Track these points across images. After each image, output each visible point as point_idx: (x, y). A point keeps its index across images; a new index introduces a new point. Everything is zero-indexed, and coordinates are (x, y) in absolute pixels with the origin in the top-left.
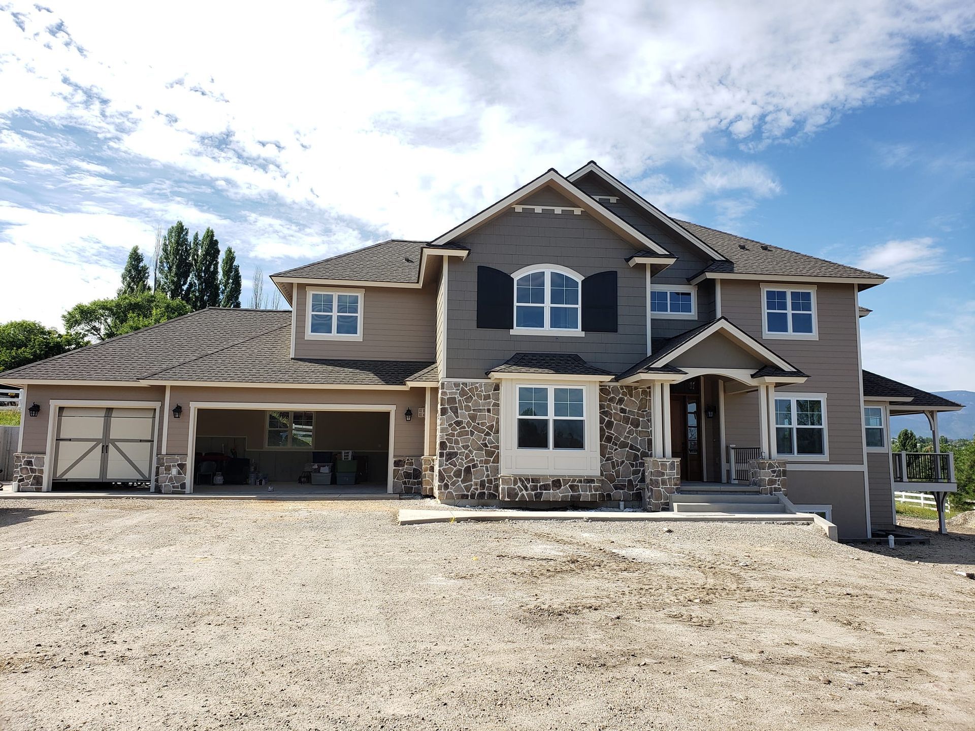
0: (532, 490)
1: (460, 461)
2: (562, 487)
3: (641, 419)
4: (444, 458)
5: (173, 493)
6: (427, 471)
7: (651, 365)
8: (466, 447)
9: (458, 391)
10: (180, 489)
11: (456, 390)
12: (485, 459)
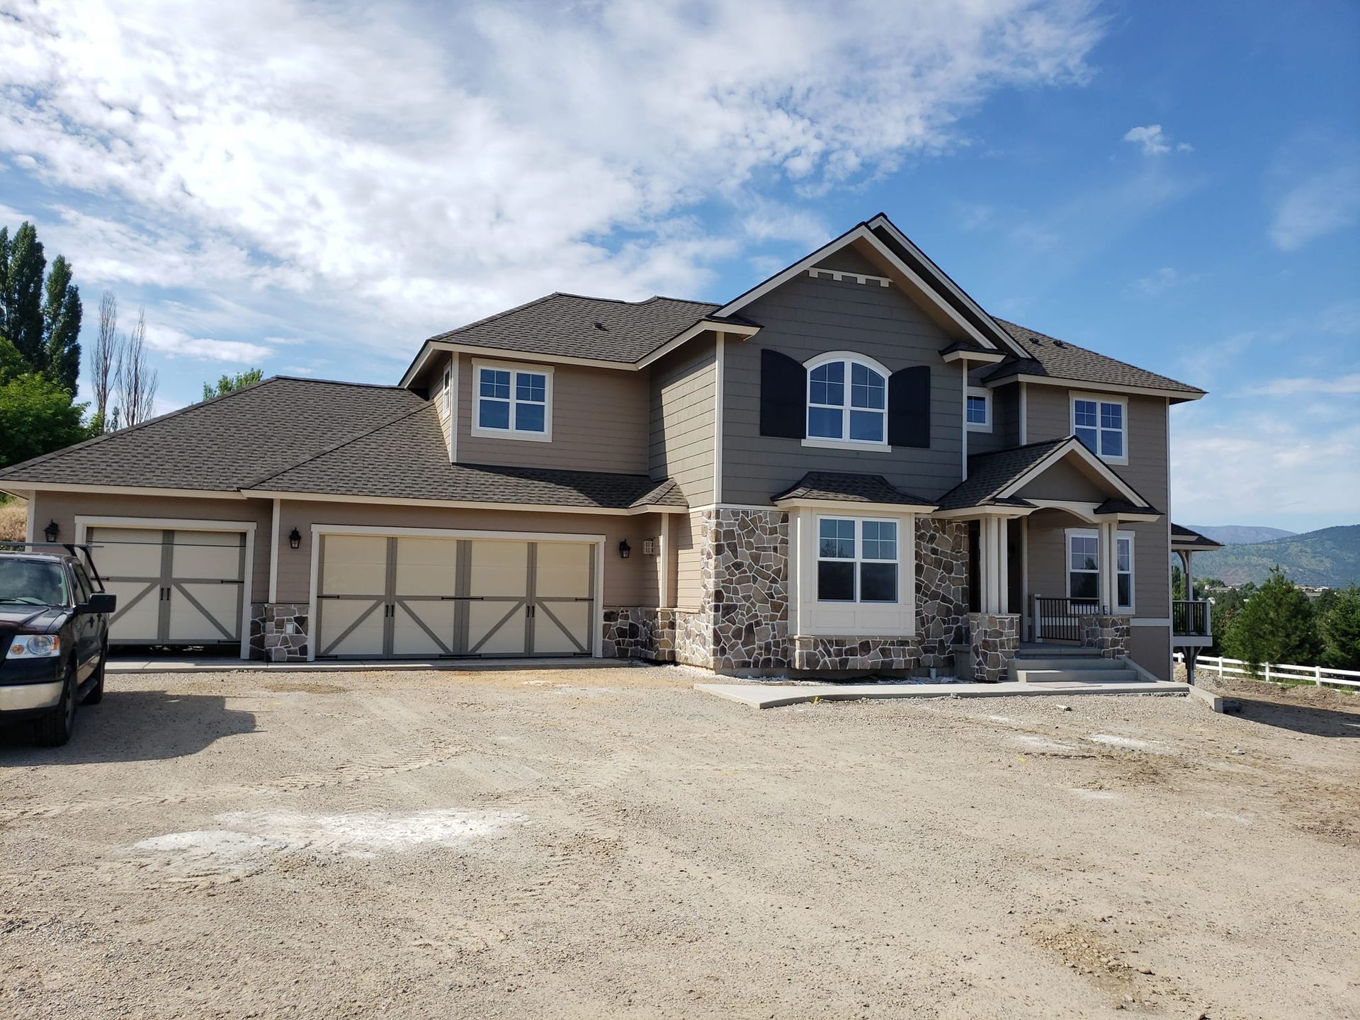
0: (837, 655)
1: (740, 616)
2: (872, 652)
3: (955, 562)
4: (720, 613)
5: (290, 661)
6: (665, 628)
7: (997, 495)
8: (747, 598)
9: (737, 522)
10: (299, 656)
11: (735, 520)
12: (771, 615)
